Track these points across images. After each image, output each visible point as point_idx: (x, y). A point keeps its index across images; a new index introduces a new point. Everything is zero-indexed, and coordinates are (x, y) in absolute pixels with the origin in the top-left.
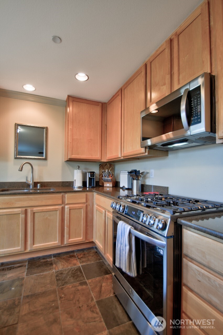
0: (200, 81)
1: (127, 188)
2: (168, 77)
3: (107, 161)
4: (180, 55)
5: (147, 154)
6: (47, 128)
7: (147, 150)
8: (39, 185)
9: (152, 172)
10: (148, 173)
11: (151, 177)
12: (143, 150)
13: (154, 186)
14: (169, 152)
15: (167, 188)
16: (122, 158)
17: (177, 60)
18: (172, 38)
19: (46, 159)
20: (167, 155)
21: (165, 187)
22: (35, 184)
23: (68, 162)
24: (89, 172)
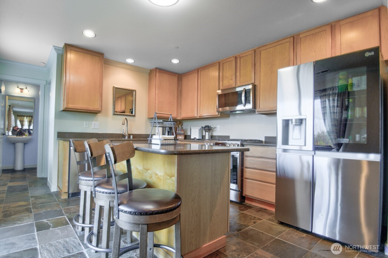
0: (250, 87)
1: (198, 138)
2: (234, 77)
3: (181, 119)
4: (241, 68)
5: (219, 116)
6: (135, 91)
7: (219, 113)
8: (131, 136)
9: (218, 127)
10: (215, 128)
11: (217, 130)
12: (217, 113)
13: (218, 136)
14: (230, 115)
15: (229, 136)
16: (198, 117)
17: (239, 70)
18: (237, 56)
19: (134, 116)
20: (229, 117)
21: (228, 136)
22: (129, 135)
23: (150, 119)
24: (168, 127)
